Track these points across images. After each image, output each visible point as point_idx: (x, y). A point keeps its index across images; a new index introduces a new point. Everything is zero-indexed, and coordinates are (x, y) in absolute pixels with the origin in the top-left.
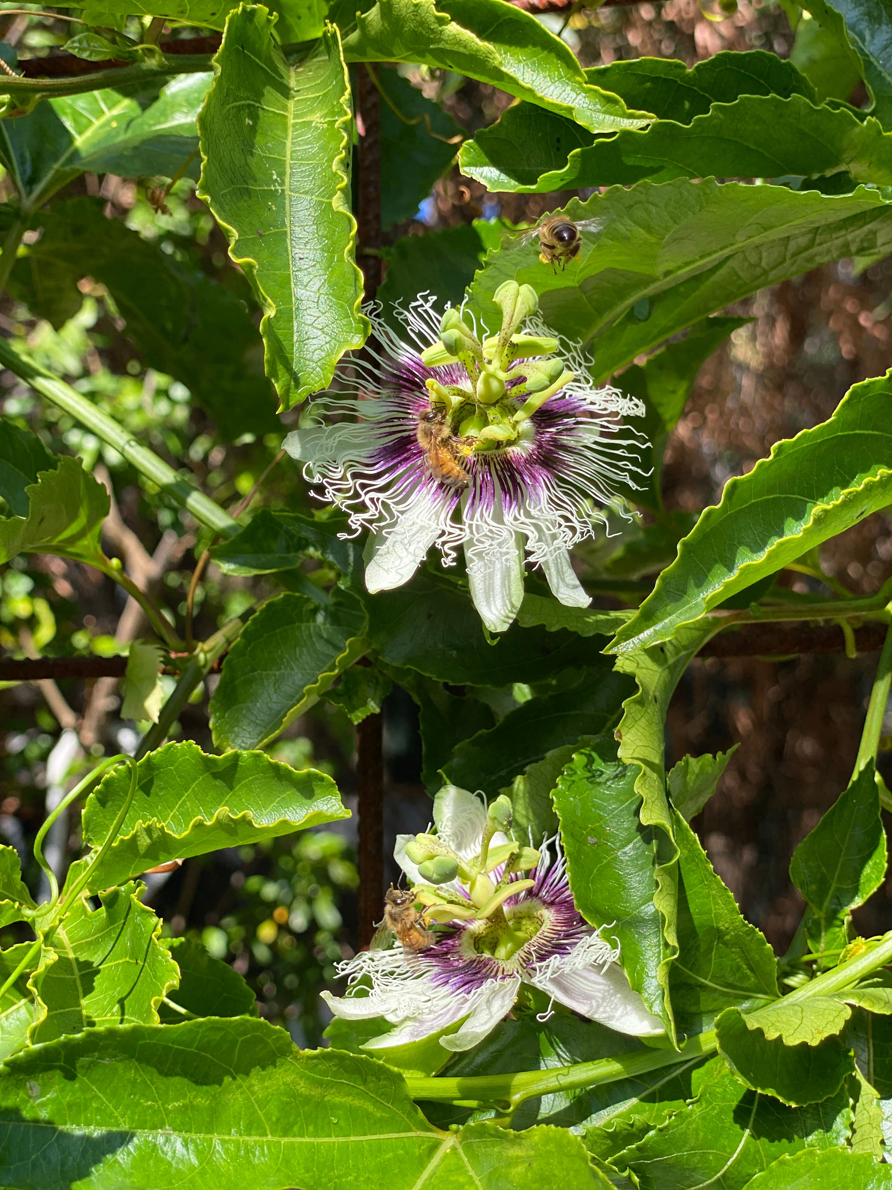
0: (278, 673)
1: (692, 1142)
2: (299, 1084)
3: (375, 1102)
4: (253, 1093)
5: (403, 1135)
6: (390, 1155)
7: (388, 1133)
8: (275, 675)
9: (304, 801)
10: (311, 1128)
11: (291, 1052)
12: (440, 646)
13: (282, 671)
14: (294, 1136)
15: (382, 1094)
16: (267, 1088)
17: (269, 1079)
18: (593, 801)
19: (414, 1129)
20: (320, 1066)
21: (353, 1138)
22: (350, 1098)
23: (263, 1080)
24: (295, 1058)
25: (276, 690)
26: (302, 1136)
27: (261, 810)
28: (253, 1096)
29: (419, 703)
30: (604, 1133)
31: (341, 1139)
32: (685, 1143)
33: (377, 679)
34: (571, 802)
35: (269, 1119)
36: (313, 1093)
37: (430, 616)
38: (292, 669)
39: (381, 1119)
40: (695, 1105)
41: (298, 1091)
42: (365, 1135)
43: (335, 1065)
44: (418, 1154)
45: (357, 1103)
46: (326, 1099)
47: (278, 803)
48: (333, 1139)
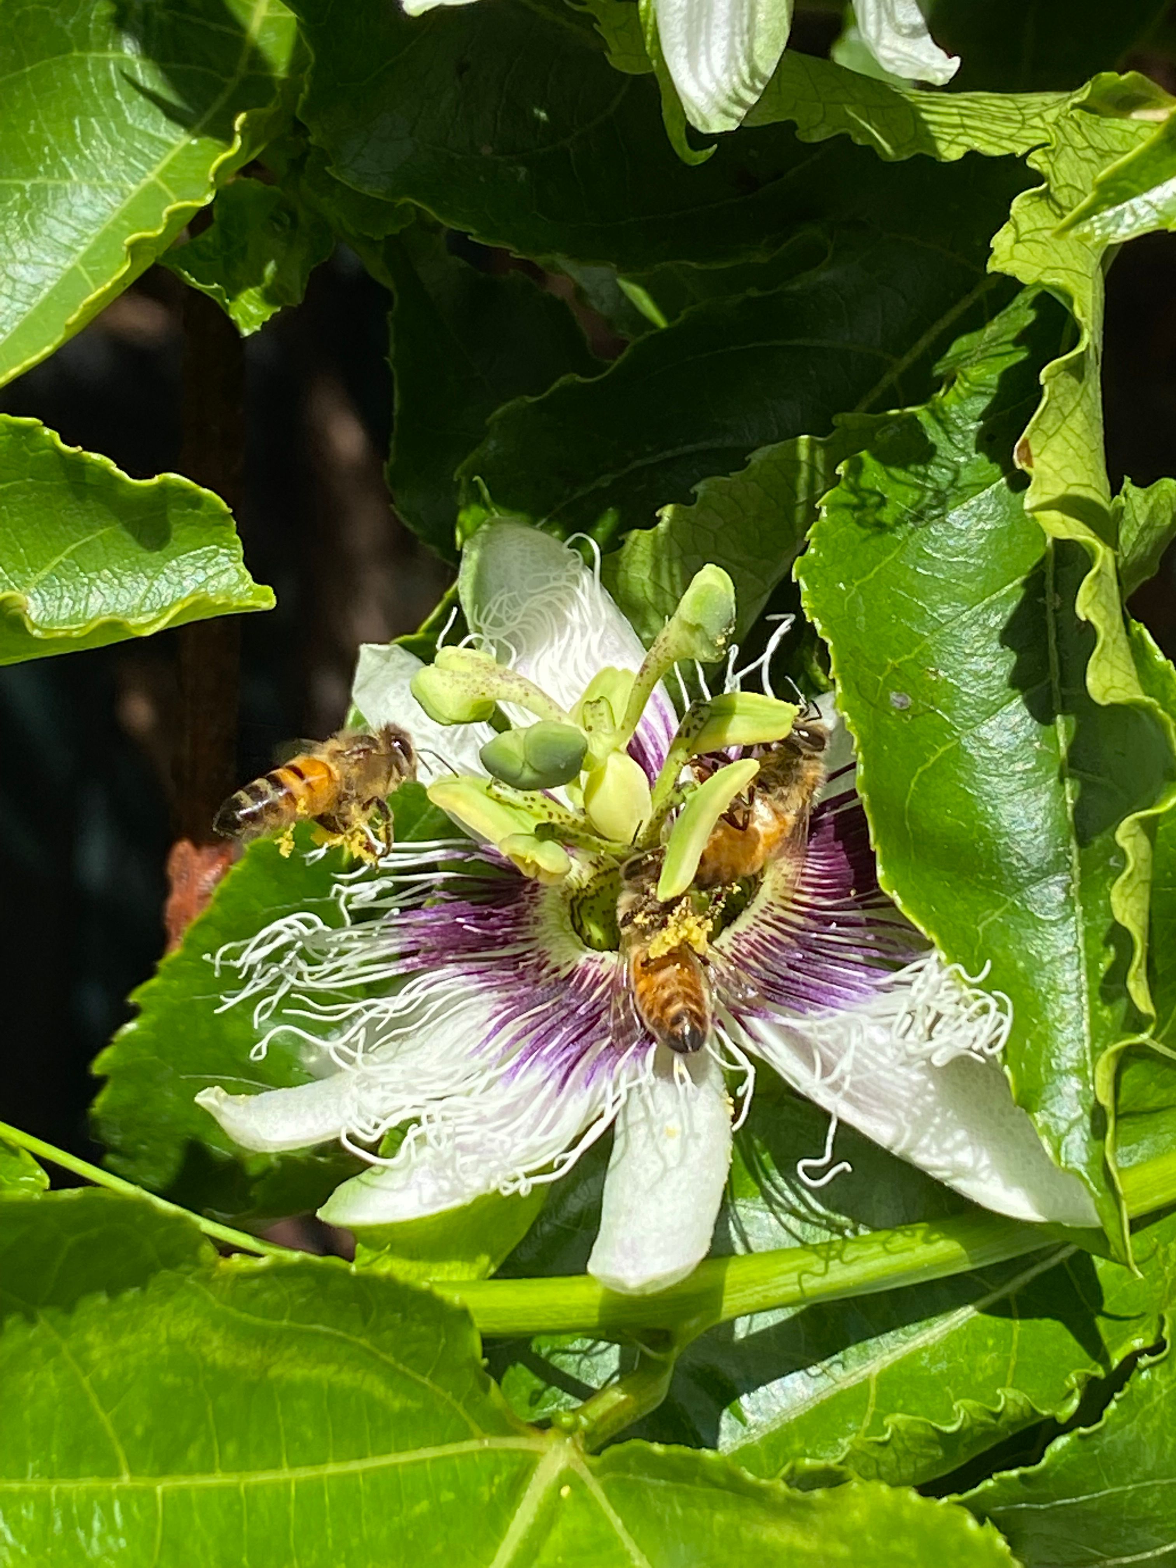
0: (28, 185)
1: (1150, 1461)
2: (209, 1342)
3: (391, 1376)
4: (86, 1367)
5: (451, 1449)
6: (423, 1506)
7: (417, 1448)
8: (21, 189)
9: (145, 555)
10: (231, 1449)
11: (197, 1264)
12: (487, 150)
13: (39, 180)
14: (189, 1472)
15: (412, 1355)
16: (125, 1352)
17: (133, 1330)
18: (891, 595)
19: (476, 1429)
20: (266, 1295)
21: (332, 1469)
22: (332, 1368)
23: (115, 1332)
24: (207, 1279)
25: (24, 229)
26: (208, 1470)
27: (23, 572)
28: (86, 1373)
29: (387, 282)
30: (931, 1433)
31: (305, 1473)
32: (1134, 1463)
33: (293, 216)
34: (840, 594)
35: (125, 1434)
36: (242, 1362)
37: (462, 69)
38: (68, 177)
39: (404, 1415)
40: (1158, 1370)
41: (203, 1358)
42: (361, 1456)
43: (304, 1293)
44: (486, 1498)
45: (347, 1378)
46: (273, 1373)
47: (71, 555)
48: (285, 1474)
